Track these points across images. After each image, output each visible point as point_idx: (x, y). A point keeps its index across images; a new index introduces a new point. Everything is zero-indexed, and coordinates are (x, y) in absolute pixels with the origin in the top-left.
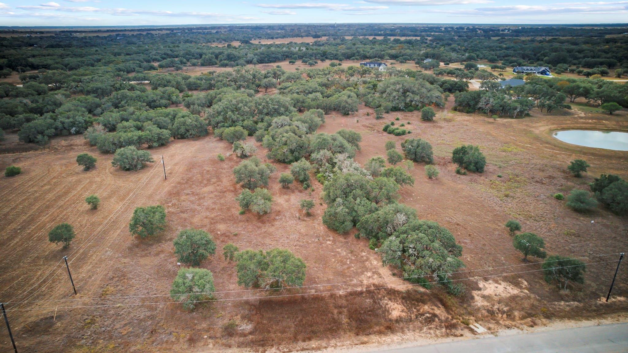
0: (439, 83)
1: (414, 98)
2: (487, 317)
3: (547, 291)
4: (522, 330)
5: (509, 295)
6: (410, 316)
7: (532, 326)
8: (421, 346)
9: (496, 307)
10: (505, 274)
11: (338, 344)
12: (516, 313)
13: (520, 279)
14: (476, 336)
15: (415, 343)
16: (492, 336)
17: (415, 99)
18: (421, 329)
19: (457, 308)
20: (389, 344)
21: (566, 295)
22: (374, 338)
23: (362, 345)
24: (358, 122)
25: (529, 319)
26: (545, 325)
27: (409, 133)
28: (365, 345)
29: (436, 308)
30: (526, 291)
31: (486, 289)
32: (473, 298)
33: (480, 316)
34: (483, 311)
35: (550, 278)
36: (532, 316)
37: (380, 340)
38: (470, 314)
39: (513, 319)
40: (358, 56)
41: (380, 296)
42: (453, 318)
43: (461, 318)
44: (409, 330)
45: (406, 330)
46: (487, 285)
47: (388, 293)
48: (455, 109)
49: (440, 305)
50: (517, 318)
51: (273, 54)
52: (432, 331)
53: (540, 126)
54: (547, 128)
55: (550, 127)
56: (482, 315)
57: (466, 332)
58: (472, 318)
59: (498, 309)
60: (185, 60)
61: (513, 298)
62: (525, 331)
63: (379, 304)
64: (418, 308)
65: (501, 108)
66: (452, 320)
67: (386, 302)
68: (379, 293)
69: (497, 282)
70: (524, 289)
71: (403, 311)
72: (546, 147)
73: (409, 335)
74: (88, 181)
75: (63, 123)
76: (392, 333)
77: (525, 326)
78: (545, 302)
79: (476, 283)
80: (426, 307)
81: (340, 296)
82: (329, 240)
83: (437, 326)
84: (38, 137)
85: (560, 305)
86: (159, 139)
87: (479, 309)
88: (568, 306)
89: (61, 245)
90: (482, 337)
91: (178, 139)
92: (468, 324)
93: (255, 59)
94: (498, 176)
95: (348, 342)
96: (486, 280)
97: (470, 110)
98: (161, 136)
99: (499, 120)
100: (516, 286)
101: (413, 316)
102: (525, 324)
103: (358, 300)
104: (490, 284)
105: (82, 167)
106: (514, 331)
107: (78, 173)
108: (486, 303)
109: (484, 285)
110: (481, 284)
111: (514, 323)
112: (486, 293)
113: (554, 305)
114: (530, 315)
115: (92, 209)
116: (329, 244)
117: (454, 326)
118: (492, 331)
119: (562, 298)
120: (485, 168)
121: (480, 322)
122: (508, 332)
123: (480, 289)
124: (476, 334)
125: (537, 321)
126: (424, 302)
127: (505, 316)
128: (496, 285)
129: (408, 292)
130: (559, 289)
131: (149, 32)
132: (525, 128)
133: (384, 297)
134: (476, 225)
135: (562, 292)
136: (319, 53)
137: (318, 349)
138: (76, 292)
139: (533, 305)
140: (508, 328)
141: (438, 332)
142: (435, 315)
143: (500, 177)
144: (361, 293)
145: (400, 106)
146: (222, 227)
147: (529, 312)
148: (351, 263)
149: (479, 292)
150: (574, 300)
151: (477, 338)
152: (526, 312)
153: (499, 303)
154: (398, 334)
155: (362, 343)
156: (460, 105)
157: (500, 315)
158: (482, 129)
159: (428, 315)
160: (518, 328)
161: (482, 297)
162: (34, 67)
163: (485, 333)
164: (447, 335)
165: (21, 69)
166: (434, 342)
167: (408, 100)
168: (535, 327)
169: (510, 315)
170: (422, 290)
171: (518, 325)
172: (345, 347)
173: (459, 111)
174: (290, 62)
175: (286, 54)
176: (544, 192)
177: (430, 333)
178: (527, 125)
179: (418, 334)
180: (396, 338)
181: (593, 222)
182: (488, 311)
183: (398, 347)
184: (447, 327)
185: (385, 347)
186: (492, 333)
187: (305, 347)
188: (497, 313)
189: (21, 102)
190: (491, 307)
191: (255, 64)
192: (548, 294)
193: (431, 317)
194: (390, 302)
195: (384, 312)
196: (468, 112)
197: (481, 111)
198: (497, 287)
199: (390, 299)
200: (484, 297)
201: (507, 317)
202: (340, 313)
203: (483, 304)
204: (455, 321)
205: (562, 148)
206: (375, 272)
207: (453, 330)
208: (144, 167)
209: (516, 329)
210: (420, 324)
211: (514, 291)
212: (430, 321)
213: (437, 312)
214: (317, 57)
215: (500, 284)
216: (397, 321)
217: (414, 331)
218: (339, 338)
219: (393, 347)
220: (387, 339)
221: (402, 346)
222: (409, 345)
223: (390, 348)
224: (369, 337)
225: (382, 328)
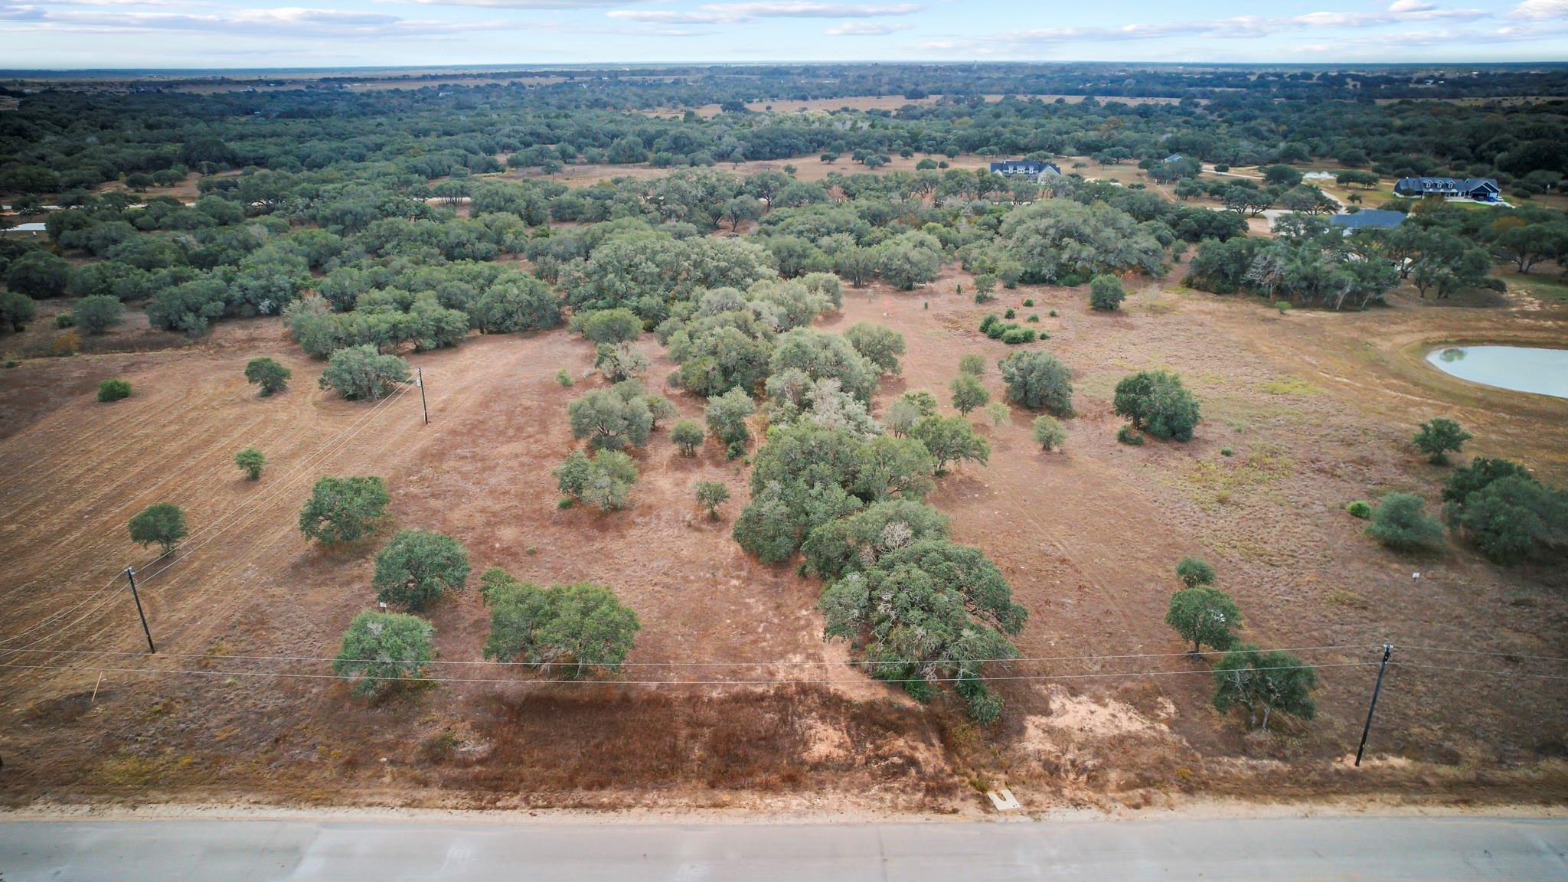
0: (1169, 216)
1: (1080, 252)
2: (1039, 776)
3: (1215, 731)
4: (1109, 812)
5: (1116, 732)
6: (854, 759)
7: (1137, 807)
8: (847, 824)
9: (1069, 756)
10: (1129, 684)
11: (661, 802)
12: (1114, 776)
13: (1160, 699)
14: (990, 816)
15: (842, 818)
16: (1029, 819)
17: (1084, 255)
18: (864, 788)
19: (975, 750)
20: (774, 813)
21: (1260, 744)
22: (747, 797)
23: (712, 810)
24: (926, 306)
25: (1141, 791)
26: (1171, 807)
27: (1043, 337)
28: (719, 810)
29: (921, 746)
30: (1164, 727)
31: (1064, 710)
32: (1021, 731)
33: (1023, 774)
34: (1034, 764)
35: (1226, 699)
36: (1151, 785)
37: (758, 801)
38: (1000, 767)
39: (1101, 788)
40: (996, 144)
41: (801, 709)
42: (954, 772)
43: (974, 774)
44: (834, 789)
45: (829, 787)
46: (1069, 705)
47: (824, 704)
48: (1189, 284)
49: (936, 742)
50: (1113, 787)
51: (785, 136)
52: (888, 796)
53: (1399, 333)
54: (1420, 337)
55: (1426, 335)
56: (1028, 771)
57: (971, 808)
58: (1002, 776)
59: (1073, 763)
60: (571, 149)
61: (1120, 741)
62: (1114, 816)
63: (792, 723)
64: (879, 742)
65: (1304, 284)
66: (951, 776)
67: (810, 722)
68: (800, 702)
69: (1099, 700)
70: (1161, 721)
71: (840, 746)
72: (1387, 386)
73: (832, 798)
74: (262, 417)
75: (244, 289)
76: (794, 790)
77: (1120, 806)
78: (1199, 755)
79: (1046, 700)
80: (900, 743)
81: (711, 700)
82: (738, 577)
83: (905, 787)
84: (185, 318)
85: (1233, 765)
86: (439, 331)
87: (1024, 759)
88: (1253, 768)
89: (155, 549)
90: (1002, 819)
91: (490, 332)
92: (983, 790)
93: (740, 150)
94: (1223, 453)
95: (685, 800)
96: (1074, 691)
97: (1225, 287)
98: (443, 325)
99: (1295, 315)
100: (1143, 713)
101: (860, 759)
102: (1122, 800)
103: (748, 711)
104: (1079, 703)
105: (257, 388)
106: (1085, 815)
107: (245, 401)
108: (1048, 746)
109: (1064, 705)
110: (1055, 705)
111: (1095, 796)
112: (1058, 722)
113: (1219, 763)
114: (1146, 782)
115: (248, 480)
116: (735, 586)
117: (948, 790)
118: (1033, 809)
119: (1245, 750)
120: (1197, 431)
121: (1017, 788)
122: (1072, 814)
123: (1047, 712)
124: (989, 812)
125: (1159, 796)
126: (900, 731)
127: (1083, 778)
128: (1094, 707)
129: (871, 705)
130: (1250, 727)
131: (516, 80)
132: (1355, 335)
133: (810, 711)
134: (1110, 564)
135: (1255, 736)
136: (899, 137)
137: (613, 807)
138: (153, 649)
139: (1163, 760)
140: (1077, 805)
141: (902, 800)
142: (912, 762)
143: (1227, 454)
144: (762, 698)
145: (1045, 271)
146: (508, 534)
147: (1147, 774)
148: (765, 630)
149: (1044, 720)
150: (1272, 756)
151: (987, 821)
152: (1138, 775)
153: (1079, 750)
154: (807, 794)
155: (715, 806)
156: (1200, 274)
157: (1072, 776)
158: (1236, 334)
159: (896, 760)
160: (1102, 807)
161: (1044, 731)
162: (236, 162)
163: (1013, 812)
164: (921, 807)
165: (209, 166)
166: (882, 819)
167: (1065, 256)
168: (1145, 809)
169: (1095, 778)
170: (908, 703)
171: (1104, 801)
172: (672, 809)
173: (1198, 288)
174: (823, 159)
175: (820, 137)
176: (1324, 495)
177: (882, 800)
178: (1363, 329)
179: (854, 799)
180: (795, 801)
181: (1416, 575)
182: (1046, 764)
183: (793, 821)
184: (929, 791)
185: (763, 820)
186: (1029, 813)
187: (585, 801)
188: (1067, 771)
189: (174, 241)
190: (1058, 757)
191: (737, 161)
192: (1214, 737)
193: (902, 765)
194: (819, 724)
195: (794, 744)
196: (1220, 292)
197: (1251, 289)
198: (1092, 713)
199: (822, 718)
200: (1050, 731)
201: (1087, 783)
202: (693, 736)
203: (1041, 747)
204: (956, 779)
205: (1432, 389)
206: (813, 655)
207: (940, 799)
208: (387, 392)
209: (1094, 808)
210: (867, 778)
211: (1132, 723)
212: (894, 774)
213: (922, 754)
214: (895, 147)
215: (1105, 706)
216: (817, 766)
217: (847, 791)
218: (669, 789)
219: (781, 820)
220: (775, 802)
221: (803, 821)
222: (821, 819)
223: (773, 822)
224: (737, 794)
225: (774, 778)
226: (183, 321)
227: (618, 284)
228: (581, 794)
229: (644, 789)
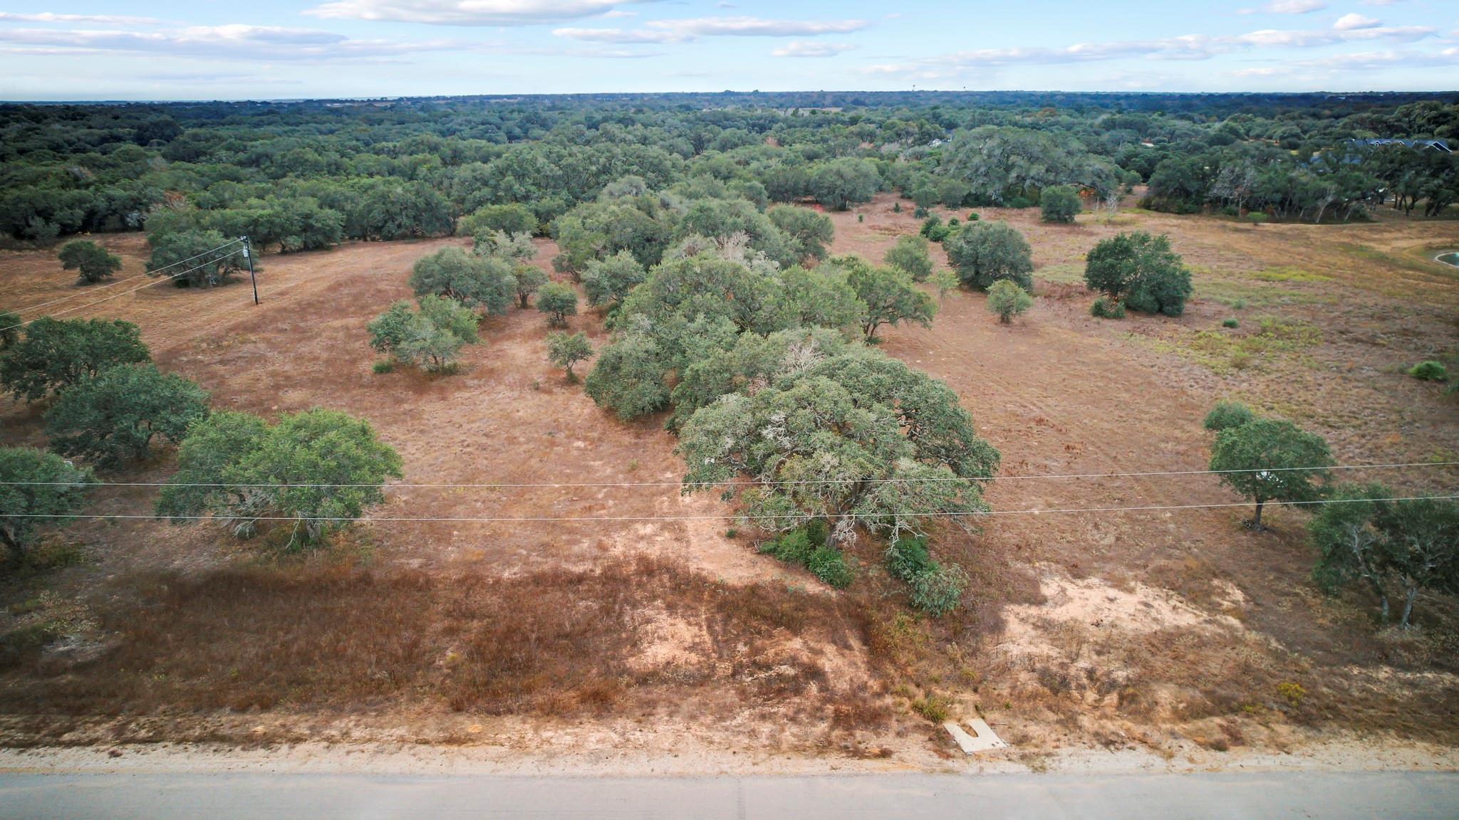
1: (1028, 170)
2: (1034, 696)
3: (1321, 627)
4: (1171, 756)
5: (1156, 627)
6: (713, 668)
7: (1219, 747)
8: (681, 776)
9: (1083, 664)
10: (1162, 562)
11: (356, 734)
12: (1165, 694)
13: (1216, 582)
14: (949, 764)
15: (674, 765)
16: (1022, 768)
17: (1032, 173)
18: (724, 712)
19: (920, 657)
20: (552, 756)
21: (1408, 647)
22: (513, 726)
23: (442, 748)
24: (861, 220)
25: (1218, 720)
26: (1283, 747)
28: (455, 748)
29: (830, 649)
30: (1233, 621)
31: (1064, 598)
32: (998, 627)
33: (1006, 692)
34: (1023, 676)
35: (1337, 574)
36: (1233, 711)
37: (530, 735)
38: (966, 682)
39: (1146, 716)
41: (638, 595)
42: (885, 690)
43: (920, 696)
44: (671, 715)
45: (662, 711)
46: (1072, 590)
47: (676, 588)
48: (1146, 207)
49: (855, 643)
50: (1164, 712)
52: (766, 728)
53: (1397, 239)
54: (1418, 243)
55: (1427, 241)
56: (1013, 688)
57: (915, 750)
58: (968, 696)
59: (1091, 673)
61: (1167, 640)
62: (1180, 763)
63: (620, 614)
64: (758, 643)
65: (1278, 196)
66: (879, 695)
67: (649, 612)
68: (640, 585)
69: (1119, 584)
70: (1227, 612)
71: (692, 648)
72: (1405, 276)
73: (664, 730)
75: (110, 199)
76: (598, 717)
77: (1188, 745)
78: (1305, 663)
79: (1035, 583)
80: (796, 644)
81: (498, 582)
82: (585, 439)
83: (798, 712)
84: (31, 223)
85: (1369, 679)
86: (307, 228)
87: (1005, 670)
88: (1412, 685)
90: (973, 768)
91: (375, 240)
92: (936, 718)
94: (1226, 325)
95: (402, 731)
96: (1076, 572)
97: (1187, 206)
98: (312, 221)
99: (1269, 227)
100: (1194, 601)
101: (724, 668)
102: (1189, 735)
103: (555, 595)
104: (1089, 587)
105: (75, 275)
106: (1129, 760)
107: (57, 288)
108: (1045, 649)
109: (1064, 590)
110: (1049, 589)
111: (1138, 730)
112: (1059, 614)
113: (1346, 676)
114: (1224, 706)
116: (578, 449)
117: (875, 719)
118: (1029, 750)
119: (1385, 656)
120: (1188, 307)
121: (995, 716)
122: (1102, 759)
123: (1040, 601)
124: (948, 757)
125: (1252, 729)
126: (794, 626)
127: (1112, 698)
128: (1112, 593)
129: (754, 590)
130: (1379, 621)
132: (1346, 240)
133: (654, 597)
135: (1388, 634)
137: (268, 741)
139: (1246, 668)
140: (1108, 744)
141: (790, 734)
142: (814, 673)
143: (1231, 325)
144: (580, 579)
145: (990, 191)
147: (1222, 692)
148: (607, 496)
149: (1034, 611)
150: (1437, 666)
151: (946, 771)
152: (1208, 693)
153: (1099, 653)
154: (620, 723)
155: (450, 741)
156: (1160, 195)
157: (1091, 696)
158: (1208, 240)
159: (789, 671)
160: (1154, 747)
161: (1035, 627)
163: (993, 756)
164: (824, 747)
166: (748, 767)
167: (1012, 176)
168: (1235, 751)
169: (1133, 698)
170: (812, 587)
171: (1155, 737)
172: (371, 747)
173: (1157, 210)
177: (753, 734)
178: (1353, 236)
179: (704, 732)
180: (595, 735)
182: (1045, 677)
183: (584, 768)
184: (839, 720)
185: (527, 766)
186: (1023, 757)
187: (225, 731)
188: (1081, 687)
190: (1062, 665)
192: (1321, 636)
193: (795, 677)
194: (664, 615)
195: (618, 644)
196: (1182, 212)
197: (1220, 207)
198: (1111, 600)
199: (671, 608)
200: (1045, 626)
201: (1119, 706)
202: (451, 632)
203: (1032, 649)
204: (889, 700)
206: (671, 524)
207: (858, 733)
208: (231, 281)
209: (1141, 749)
210: (731, 696)
212: (780, 692)
213: (830, 660)
215: (1131, 591)
216: (645, 679)
217: (693, 717)
218: (381, 713)
219: (560, 767)
220: (559, 735)
221: (603, 768)
222: (638, 765)
223: (546, 770)
224: (497, 721)
225: (568, 696)
226: (29, 226)
227: (516, 186)
228: (225, 720)
229: (338, 711)
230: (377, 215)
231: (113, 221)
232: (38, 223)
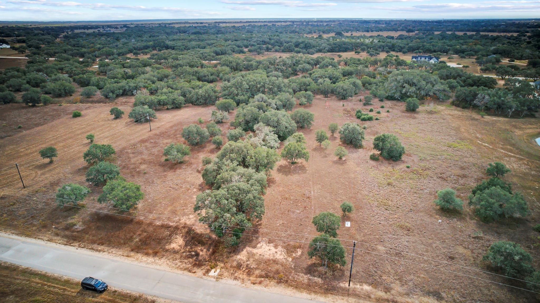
0: (463, 78)
1: (410, 89)
2: (233, 267)
3: (308, 264)
4: (243, 283)
5: (272, 258)
6: (180, 250)
8: (158, 269)
9: (248, 263)
10: (292, 243)
11: (114, 252)
12: (257, 272)
13: (298, 250)
14: (203, 276)
16: (214, 280)
18: (175, 260)
21: (319, 272)
22: (139, 255)
23: (125, 257)
24: (343, 105)
25: (262, 279)
26: (267, 286)
27: (377, 119)
28: (127, 258)
29: (205, 250)
30: (290, 259)
32: (241, 251)
33: (229, 265)
34: (235, 263)
36: (267, 278)
37: (140, 257)
38: (224, 262)
39: (249, 275)
40: (422, 49)
41: (179, 232)
43: (214, 263)
44: (166, 258)
46: (264, 246)
47: (187, 232)
48: (453, 104)
50: (254, 275)
51: (344, 44)
52: (179, 264)
53: (529, 128)
56: (231, 265)
57: (201, 273)
59: (248, 265)
62: (243, 285)
63: (172, 236)
64: (193, 247)
65: (495, 106)
66: (206, 261)
67: (178, 237)
68: (181, 230)
69: (276, 246)
70: (291, 257)
71: (180, 246)
72: (503, 148)
73: (162, 261)
74: (109, 125)
76: (153, 256)
77: (249, 282)
78: (294, 271)
79: (258, 243)
80: (199, 248)
81: (155, 225)
83: (188, 262)
85: (303, 277)
86: (173, 103)
87: (233, 261)
88: (309, 279)
89: (47, 160)
90: (206, 278)
91: (194, 105)
92: (212, 268)
93: (327, 49)
94: (407, 167)
96: (270, 243)
97: (466, 106)
98: (175, 101)
100: (288, 253)
101: (182, 251)
102: (252, 280)
103: (163, 230)
104: (269, 246)
105: (113, 116)
106: (234, 282)
107: (109, 120)
108: (244, 258)
109: (262, 246)
112: (255, 251)
113: (298, 275)
114: (266, 276)
115: (89, 143)
116: (194, 191)
117: (200, 266)
118: (220, 277)
119: (312, 272)
121: (223, 269)
122: (230, 281)
123: (255, 247)
124: (205, 275)
125: (266, 282)
126: (203, 244)
127: (247, 271)
128: (272, 248)
129: (201, 235)
131: (274, 23)
132: (508, 128)
133: (181, 233)
135: (320, 269)
136: (387, 46)
137: (100, 251)
138: (25, 187)
139: (278, 270)
140: (235, 279)
141: (183, 266)
142: (198, 255)
144: (170, 227)
145: (396, 95)
146: (143, 167)
147: (269, 274)
149: (251, 249)
150: (320, 277)
151: (201, 278)
153: (254, 261)
154: (156, 258)
155: (127, 256)
156: (457, 100)
158: (455, 124)
159: (194, 253)
160: (243, 281)
161: (248, 253)
162: (167, 47)
163: (212, 277)
164: (186, 269)
165: (159, 49)
166: (170, 270)
167: (404, 91)
168: (256, 285)
169: (250, 272)
170: (214, 236)
171: (246, 279)
172: (115, 255)
173: (456, 106)
174: (356, 53)
176: (434, 187)
177: (176, 264)
178: (514, 126)
179: (168, 262)
180: (151, 259)
181: (440, 221)
182: (239, 264)
183: (144, 265)
184: (194, 265)
185: (136, 263)
186: (217, 278)
187: (94, 248)
188: (243, 267)
189: (124, 71)
190: (244, 262)
191: (324, 52)
192: (305, 266)
193: (194, 255)
194: (180, 238)
195: (167, 243)
196: (464, 108)
197: (475, 107)
198: (270, 250)
199: (183, 236)
200: (250, 253)
202: (140, 235)
203: (242, 258)
204: (207, 263)
207: (195, 268)
208: (147, 121)
209: (240, 281)
210: (179, 257)
211: (280, 256)
212: (188, 257)
213: (203, 253)
214: (385, 49)
215: (277, 248)
216: (167, 251)
217: (169, 259)
218: (120, 249)
219: (141, 264)
220: (145, 258)
221: (147, 266)
222: (154, 266)
223: (139, 264)
224: (137, 254)
225: (151, 251)
226: (109, 95)
227: (235, 91)
228: (95, 246)
229: (113, 247)
230: (194, 99)
231: (129, 93)
232: (111, 94)
